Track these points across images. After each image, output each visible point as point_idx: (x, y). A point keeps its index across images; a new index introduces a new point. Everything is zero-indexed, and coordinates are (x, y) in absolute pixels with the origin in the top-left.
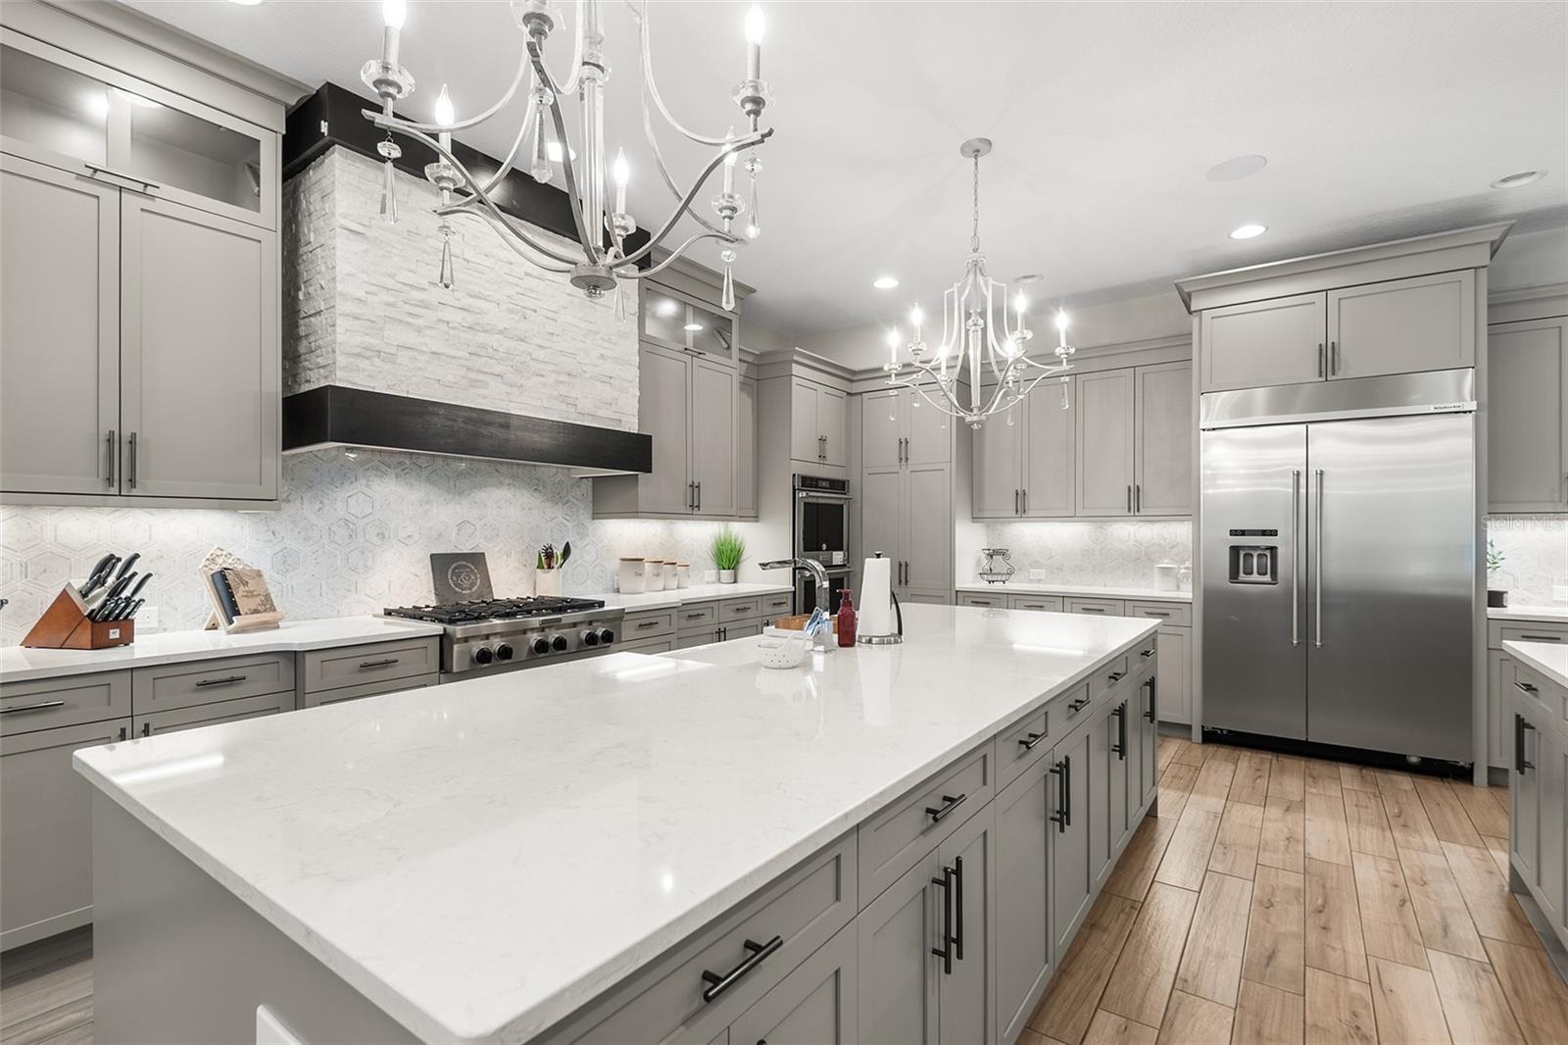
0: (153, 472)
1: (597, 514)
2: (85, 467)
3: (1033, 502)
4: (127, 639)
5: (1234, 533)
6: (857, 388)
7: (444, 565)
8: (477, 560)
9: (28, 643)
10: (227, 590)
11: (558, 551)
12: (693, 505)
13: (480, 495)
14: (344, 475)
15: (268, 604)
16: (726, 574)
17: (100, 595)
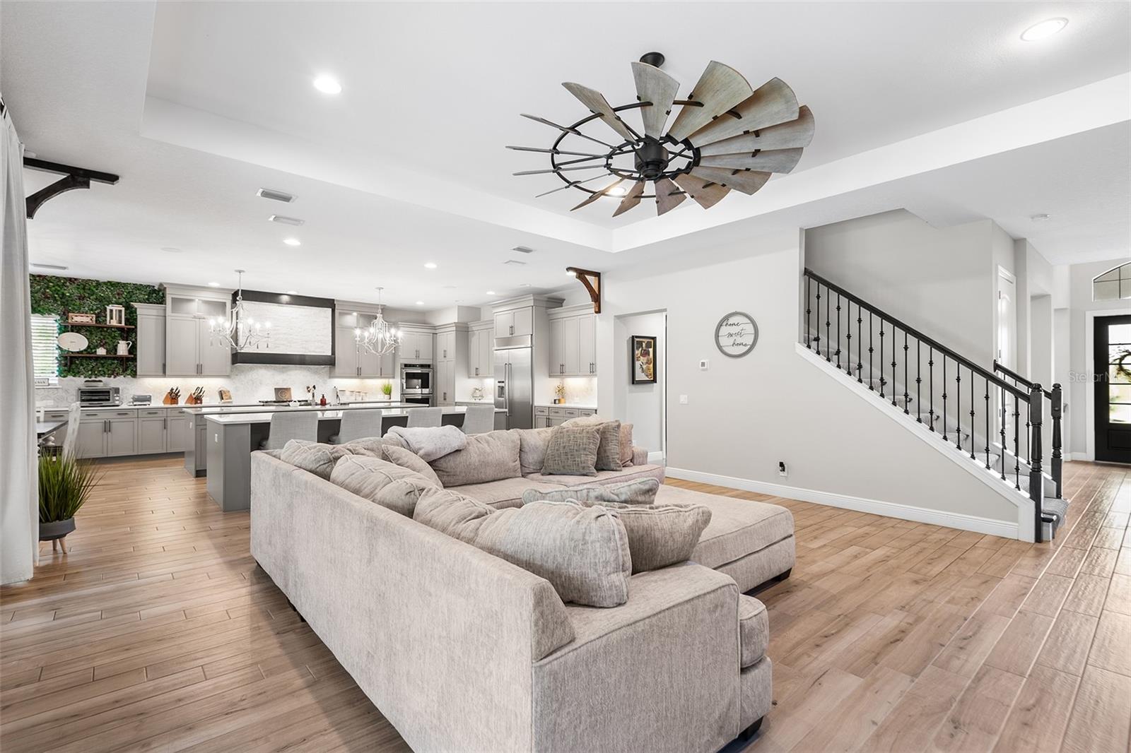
0: (205, 371)
1: (330, 377)
2: (193, 370)
3: (481, 371)
4: (201, 403)
5: (499, 382)
6: (437, 331)
7: (277, 390)
8: (288, 390)
9: (186, 403)
10: (221, 394)
11: (311, 387)
12: (359, 374)
13: (289, 373)
14: (251, 369)
15: (230, 398)
16: (387, 396)
17: (196, 394)
